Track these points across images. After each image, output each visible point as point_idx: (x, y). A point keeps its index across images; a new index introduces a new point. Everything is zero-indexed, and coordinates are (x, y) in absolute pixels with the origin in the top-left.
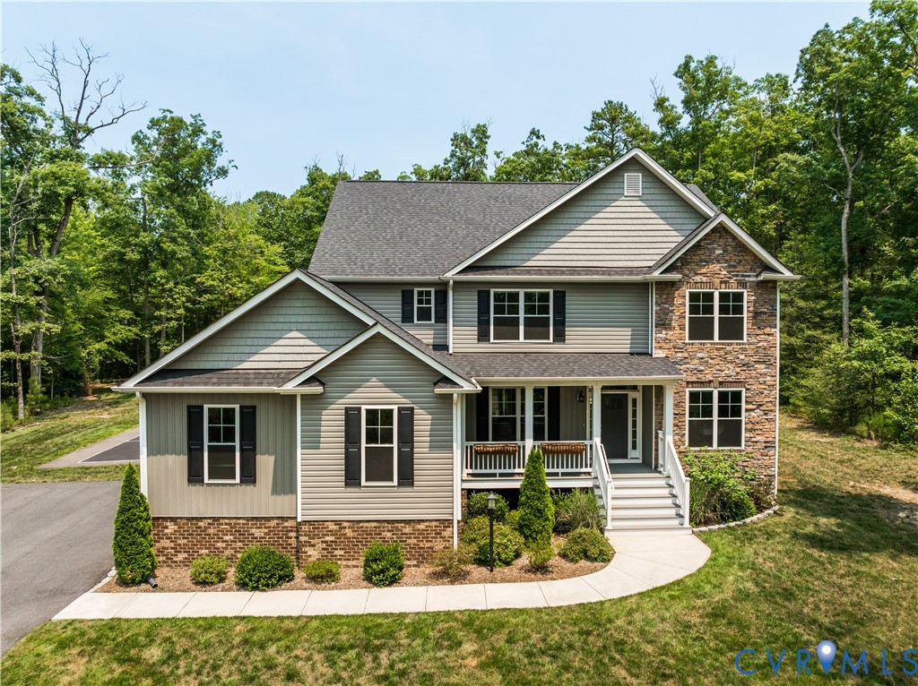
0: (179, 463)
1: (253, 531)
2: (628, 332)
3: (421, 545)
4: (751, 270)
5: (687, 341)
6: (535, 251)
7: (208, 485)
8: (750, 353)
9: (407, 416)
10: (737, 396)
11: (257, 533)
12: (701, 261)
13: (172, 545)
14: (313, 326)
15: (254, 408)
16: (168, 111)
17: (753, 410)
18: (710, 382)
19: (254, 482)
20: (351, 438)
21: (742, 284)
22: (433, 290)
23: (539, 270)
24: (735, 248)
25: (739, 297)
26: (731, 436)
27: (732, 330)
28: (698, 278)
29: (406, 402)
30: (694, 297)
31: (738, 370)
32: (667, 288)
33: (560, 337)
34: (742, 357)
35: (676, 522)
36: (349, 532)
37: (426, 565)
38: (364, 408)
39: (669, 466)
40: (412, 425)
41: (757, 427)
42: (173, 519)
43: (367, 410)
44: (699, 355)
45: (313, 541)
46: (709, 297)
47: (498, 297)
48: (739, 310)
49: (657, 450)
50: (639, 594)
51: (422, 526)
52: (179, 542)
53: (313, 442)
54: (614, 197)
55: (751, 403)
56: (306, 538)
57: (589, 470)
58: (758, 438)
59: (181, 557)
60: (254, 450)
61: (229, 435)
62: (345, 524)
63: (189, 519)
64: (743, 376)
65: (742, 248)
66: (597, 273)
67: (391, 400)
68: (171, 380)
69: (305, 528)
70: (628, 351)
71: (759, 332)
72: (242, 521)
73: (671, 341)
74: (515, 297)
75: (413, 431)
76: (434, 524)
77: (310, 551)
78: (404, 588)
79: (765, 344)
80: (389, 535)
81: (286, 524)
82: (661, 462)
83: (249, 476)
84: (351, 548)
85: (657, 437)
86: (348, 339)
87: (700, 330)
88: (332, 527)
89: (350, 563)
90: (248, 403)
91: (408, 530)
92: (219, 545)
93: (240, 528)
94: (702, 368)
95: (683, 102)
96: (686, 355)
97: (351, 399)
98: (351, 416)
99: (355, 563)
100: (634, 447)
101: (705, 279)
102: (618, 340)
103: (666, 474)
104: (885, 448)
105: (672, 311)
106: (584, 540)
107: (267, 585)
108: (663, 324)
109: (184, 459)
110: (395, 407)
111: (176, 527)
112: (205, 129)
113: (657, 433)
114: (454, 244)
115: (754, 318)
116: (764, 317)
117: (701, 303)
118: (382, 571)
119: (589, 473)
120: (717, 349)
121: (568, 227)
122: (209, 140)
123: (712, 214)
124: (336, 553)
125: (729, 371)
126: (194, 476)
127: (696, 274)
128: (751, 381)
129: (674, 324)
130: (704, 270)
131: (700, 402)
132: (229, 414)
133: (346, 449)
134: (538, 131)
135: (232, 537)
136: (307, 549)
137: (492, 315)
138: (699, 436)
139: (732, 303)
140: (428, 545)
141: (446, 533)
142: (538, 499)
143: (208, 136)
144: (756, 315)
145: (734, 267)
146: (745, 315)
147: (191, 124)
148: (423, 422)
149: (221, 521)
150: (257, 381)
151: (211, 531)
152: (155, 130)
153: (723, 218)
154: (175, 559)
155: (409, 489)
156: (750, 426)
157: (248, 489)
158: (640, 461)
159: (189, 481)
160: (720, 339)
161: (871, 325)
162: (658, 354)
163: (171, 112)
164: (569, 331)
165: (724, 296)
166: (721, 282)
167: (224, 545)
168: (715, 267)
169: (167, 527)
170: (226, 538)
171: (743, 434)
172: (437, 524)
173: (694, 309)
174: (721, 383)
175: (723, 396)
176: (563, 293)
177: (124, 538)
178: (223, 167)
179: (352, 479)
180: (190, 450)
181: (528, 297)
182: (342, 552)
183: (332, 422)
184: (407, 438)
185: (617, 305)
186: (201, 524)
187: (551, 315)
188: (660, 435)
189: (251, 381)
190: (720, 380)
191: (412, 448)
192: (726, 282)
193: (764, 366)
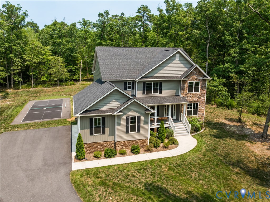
0: (88, 131)
1: (104, 144)
2: (175, 91)
3: (141, 144)
4: (202, 77)
5: (188, 93)
6: (156, 73)
7: (95, 135)
8: (200, 95)
9: (139, 118)
10: (197, 104)
11: (105, 145)
12: (192, 75)
13: (86, 149)
14: (118, 99)
15: (105, 117)
16: (8, 2)
17: (200, 107)
18: (192, 101)
19: (105, 134)
20: (127, 123)
21: (199, 80)
22: (131, 82)
23: (157, 78)
24: (198, 72)
25: (198, 83)
26: (195, 113)
27: (197, 90)
28: (190, 79)
29: (139, 115)
30: (190, 83)
31: (198, 99)
32: (184, 81)
33: (161, 93)
34: (199, 96)
35: (187, 133)
36: (126, 143)
37: (142, 148)
38: (130, 116)
39: (184, 121)
40: (140, 119)
41: (201, 111)
42: (86, 144)
43: (131, 117)
44: (190, 96)
45: (119, 146)
46: (193, 83)
47: (148, 84)
48: (198, 85)
49: (180, 117)
50: (189, 152)
51: (142, 140)
52: (88, 148)
53: (119, 125)
54: (173, 60)
55: (200, 106)
56: (117, 145)
57: (168, 123)
58: (201, 113)
59: (88, 152)
60: (105, 127)
61: (99, 124)
62: (126, 141)
63: (90, 143)
64: (199, 100)
65: (200, 72)
66: (169, 78)
67: (135, 114)
68: (87, 113)
69: (117, 143)
70: (175, 95)
71: (202, 90)
72: (102, 143)
73: (184, 93)
74: (151, 84)
75: (140, 121)
76: (144, 140)
77: (118, 148)
78: (141, 154)
79: (203, 93)
80: (135, 143)
81: (112, 142)
82: (181, 119)
83: (104, 132)
84: (127, 146)
85: (181, 114)
86: (126, 101)
87: (190, 90)
88: (123, 142)
89: (127, 149)
90: (103, 117)
91: (139, 141)
92: (97, 148)
93: (101, 144)
94: (190, 99)
95: (166, 10)
96: (187, 96)
97: (127, 115)
98: (127, 118)
99: (128, 149)
100: (174, 116)
101: (192, 79)
102: (172, 93)
103: (183, 123)
104: (218, 108)
105: (185, 86)
106: (173, 140)
107: (113, 157)
108: (183, 89)
109: (89, 130)
110: (137, 116)
111: (87, 145)
112: (22, 9)
113: (181, 113)
114: (133, 69)
115: (202, 87)
116: (203, 87)
117: (191, 84)
118: (137, 151)
119: (168, 124)
120: (194, 94)
121: (163, 67)
122: (24, 13)
123: (194, 64)
124: (124, 148)
125: (196, 99)
126: (91, 133)
127: (190, 78)
128: (200, 101)
129: (185, 89)
130: (192, 77)
131: (189, 106)
132: (99, 119)
133: (126, 125)
134: (124, 14)
135: (100, 146)
136: (117, 147)
137: (146, 88)
138: (189, 113)
139: (197, 84)
140: (143, 144)
141: (146, 142)
142: (164, 132)
143: (23, 11)
144: (202, 86)
145: (198, 76)
146: (200, 87)
147: (17, 7)
148: (142, 119)
149: (97, 143)
150: (106, 112)
151: (95, 145)
152: (5, 8)
153: (197, 66)
154: (87, 152)
155: (139, 133)
156: (199, 111)
157: (103, 135)
158: (175, 119)
159: (90, 135)
160: (194, 92)
161: (216, 78)
162: (182, 96)
163: (9, 2)
164: (163, 91)
165: (196, 83)
166: (195, 80)
167: (98, 148)
168: (194, 76)
169: (85, 146)
170: (98, 146)
171: (198, 112)
172: (145, 140)
173: (189, 86)
174: (194, 102)
175: (194, 104)
176: (162, 82)
177: (80, 150)
178: (29, 22)
179: (127, 132)
180: (90, 128)
181: (154, 84)
182: (125, 147)
183: (123, 120)
184: (139, 122)
185: (173, 85)
186: (93, 144)
187: (159, 88)
188: (182, 114)
189: (105, 112)
190: (194, 101)
191: (140, 125)
192: (196, 80)
193: (203, 98)
